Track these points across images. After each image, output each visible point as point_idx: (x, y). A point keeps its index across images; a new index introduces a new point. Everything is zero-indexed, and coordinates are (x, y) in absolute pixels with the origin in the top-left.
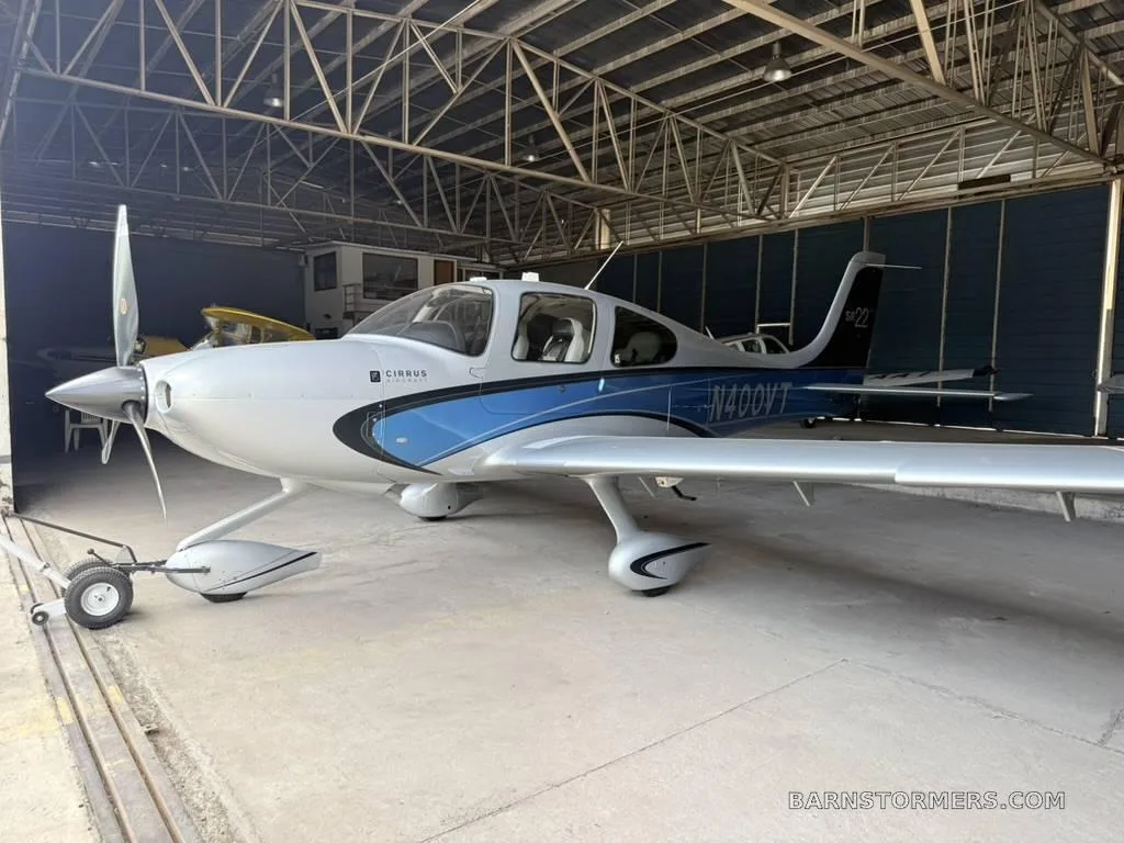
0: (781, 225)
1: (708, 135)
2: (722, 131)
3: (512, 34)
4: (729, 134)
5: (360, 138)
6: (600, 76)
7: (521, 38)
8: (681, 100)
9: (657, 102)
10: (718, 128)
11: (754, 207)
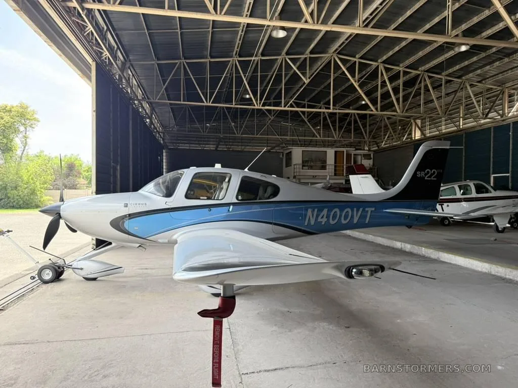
0: (503, 120)
1: (450, 81)
2: (459, 77)
3: (333, 53)
4: (463, 78)
5: (263, 108)
6: (381, 63)
7: (338, 53)
8: (428, 66)
9: (416, 69)
10: (457, 76)
11: (483, 115)
